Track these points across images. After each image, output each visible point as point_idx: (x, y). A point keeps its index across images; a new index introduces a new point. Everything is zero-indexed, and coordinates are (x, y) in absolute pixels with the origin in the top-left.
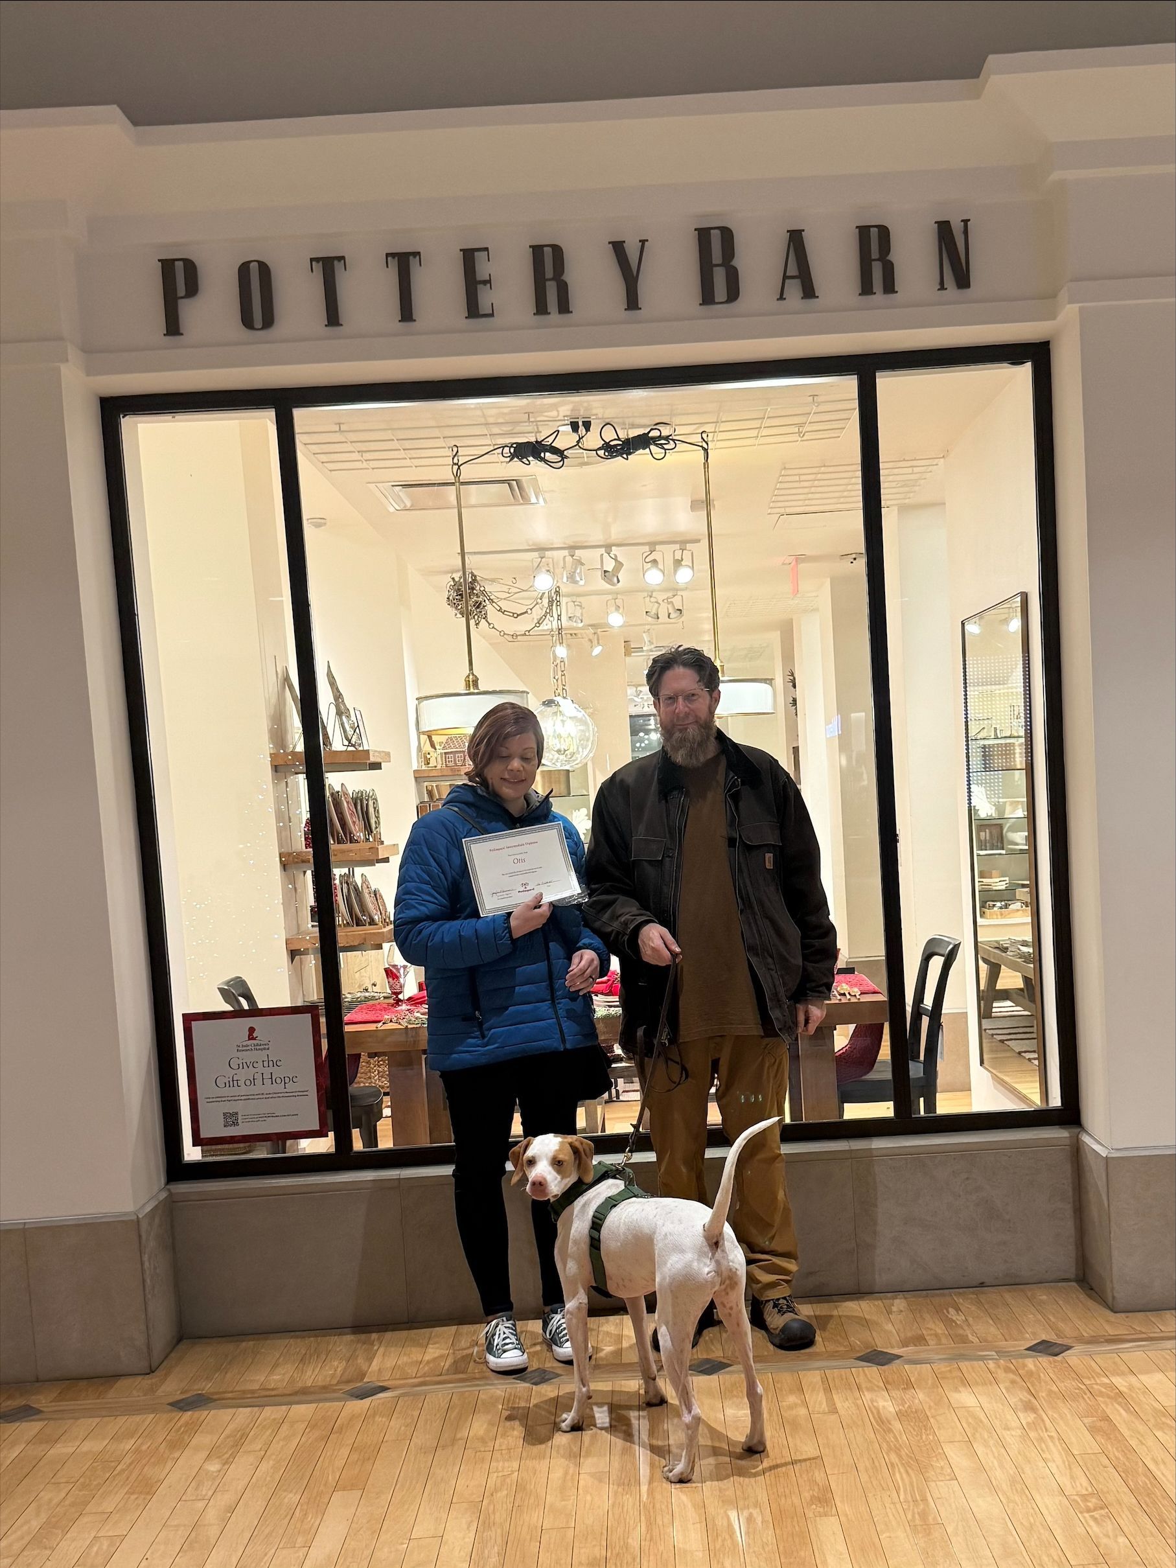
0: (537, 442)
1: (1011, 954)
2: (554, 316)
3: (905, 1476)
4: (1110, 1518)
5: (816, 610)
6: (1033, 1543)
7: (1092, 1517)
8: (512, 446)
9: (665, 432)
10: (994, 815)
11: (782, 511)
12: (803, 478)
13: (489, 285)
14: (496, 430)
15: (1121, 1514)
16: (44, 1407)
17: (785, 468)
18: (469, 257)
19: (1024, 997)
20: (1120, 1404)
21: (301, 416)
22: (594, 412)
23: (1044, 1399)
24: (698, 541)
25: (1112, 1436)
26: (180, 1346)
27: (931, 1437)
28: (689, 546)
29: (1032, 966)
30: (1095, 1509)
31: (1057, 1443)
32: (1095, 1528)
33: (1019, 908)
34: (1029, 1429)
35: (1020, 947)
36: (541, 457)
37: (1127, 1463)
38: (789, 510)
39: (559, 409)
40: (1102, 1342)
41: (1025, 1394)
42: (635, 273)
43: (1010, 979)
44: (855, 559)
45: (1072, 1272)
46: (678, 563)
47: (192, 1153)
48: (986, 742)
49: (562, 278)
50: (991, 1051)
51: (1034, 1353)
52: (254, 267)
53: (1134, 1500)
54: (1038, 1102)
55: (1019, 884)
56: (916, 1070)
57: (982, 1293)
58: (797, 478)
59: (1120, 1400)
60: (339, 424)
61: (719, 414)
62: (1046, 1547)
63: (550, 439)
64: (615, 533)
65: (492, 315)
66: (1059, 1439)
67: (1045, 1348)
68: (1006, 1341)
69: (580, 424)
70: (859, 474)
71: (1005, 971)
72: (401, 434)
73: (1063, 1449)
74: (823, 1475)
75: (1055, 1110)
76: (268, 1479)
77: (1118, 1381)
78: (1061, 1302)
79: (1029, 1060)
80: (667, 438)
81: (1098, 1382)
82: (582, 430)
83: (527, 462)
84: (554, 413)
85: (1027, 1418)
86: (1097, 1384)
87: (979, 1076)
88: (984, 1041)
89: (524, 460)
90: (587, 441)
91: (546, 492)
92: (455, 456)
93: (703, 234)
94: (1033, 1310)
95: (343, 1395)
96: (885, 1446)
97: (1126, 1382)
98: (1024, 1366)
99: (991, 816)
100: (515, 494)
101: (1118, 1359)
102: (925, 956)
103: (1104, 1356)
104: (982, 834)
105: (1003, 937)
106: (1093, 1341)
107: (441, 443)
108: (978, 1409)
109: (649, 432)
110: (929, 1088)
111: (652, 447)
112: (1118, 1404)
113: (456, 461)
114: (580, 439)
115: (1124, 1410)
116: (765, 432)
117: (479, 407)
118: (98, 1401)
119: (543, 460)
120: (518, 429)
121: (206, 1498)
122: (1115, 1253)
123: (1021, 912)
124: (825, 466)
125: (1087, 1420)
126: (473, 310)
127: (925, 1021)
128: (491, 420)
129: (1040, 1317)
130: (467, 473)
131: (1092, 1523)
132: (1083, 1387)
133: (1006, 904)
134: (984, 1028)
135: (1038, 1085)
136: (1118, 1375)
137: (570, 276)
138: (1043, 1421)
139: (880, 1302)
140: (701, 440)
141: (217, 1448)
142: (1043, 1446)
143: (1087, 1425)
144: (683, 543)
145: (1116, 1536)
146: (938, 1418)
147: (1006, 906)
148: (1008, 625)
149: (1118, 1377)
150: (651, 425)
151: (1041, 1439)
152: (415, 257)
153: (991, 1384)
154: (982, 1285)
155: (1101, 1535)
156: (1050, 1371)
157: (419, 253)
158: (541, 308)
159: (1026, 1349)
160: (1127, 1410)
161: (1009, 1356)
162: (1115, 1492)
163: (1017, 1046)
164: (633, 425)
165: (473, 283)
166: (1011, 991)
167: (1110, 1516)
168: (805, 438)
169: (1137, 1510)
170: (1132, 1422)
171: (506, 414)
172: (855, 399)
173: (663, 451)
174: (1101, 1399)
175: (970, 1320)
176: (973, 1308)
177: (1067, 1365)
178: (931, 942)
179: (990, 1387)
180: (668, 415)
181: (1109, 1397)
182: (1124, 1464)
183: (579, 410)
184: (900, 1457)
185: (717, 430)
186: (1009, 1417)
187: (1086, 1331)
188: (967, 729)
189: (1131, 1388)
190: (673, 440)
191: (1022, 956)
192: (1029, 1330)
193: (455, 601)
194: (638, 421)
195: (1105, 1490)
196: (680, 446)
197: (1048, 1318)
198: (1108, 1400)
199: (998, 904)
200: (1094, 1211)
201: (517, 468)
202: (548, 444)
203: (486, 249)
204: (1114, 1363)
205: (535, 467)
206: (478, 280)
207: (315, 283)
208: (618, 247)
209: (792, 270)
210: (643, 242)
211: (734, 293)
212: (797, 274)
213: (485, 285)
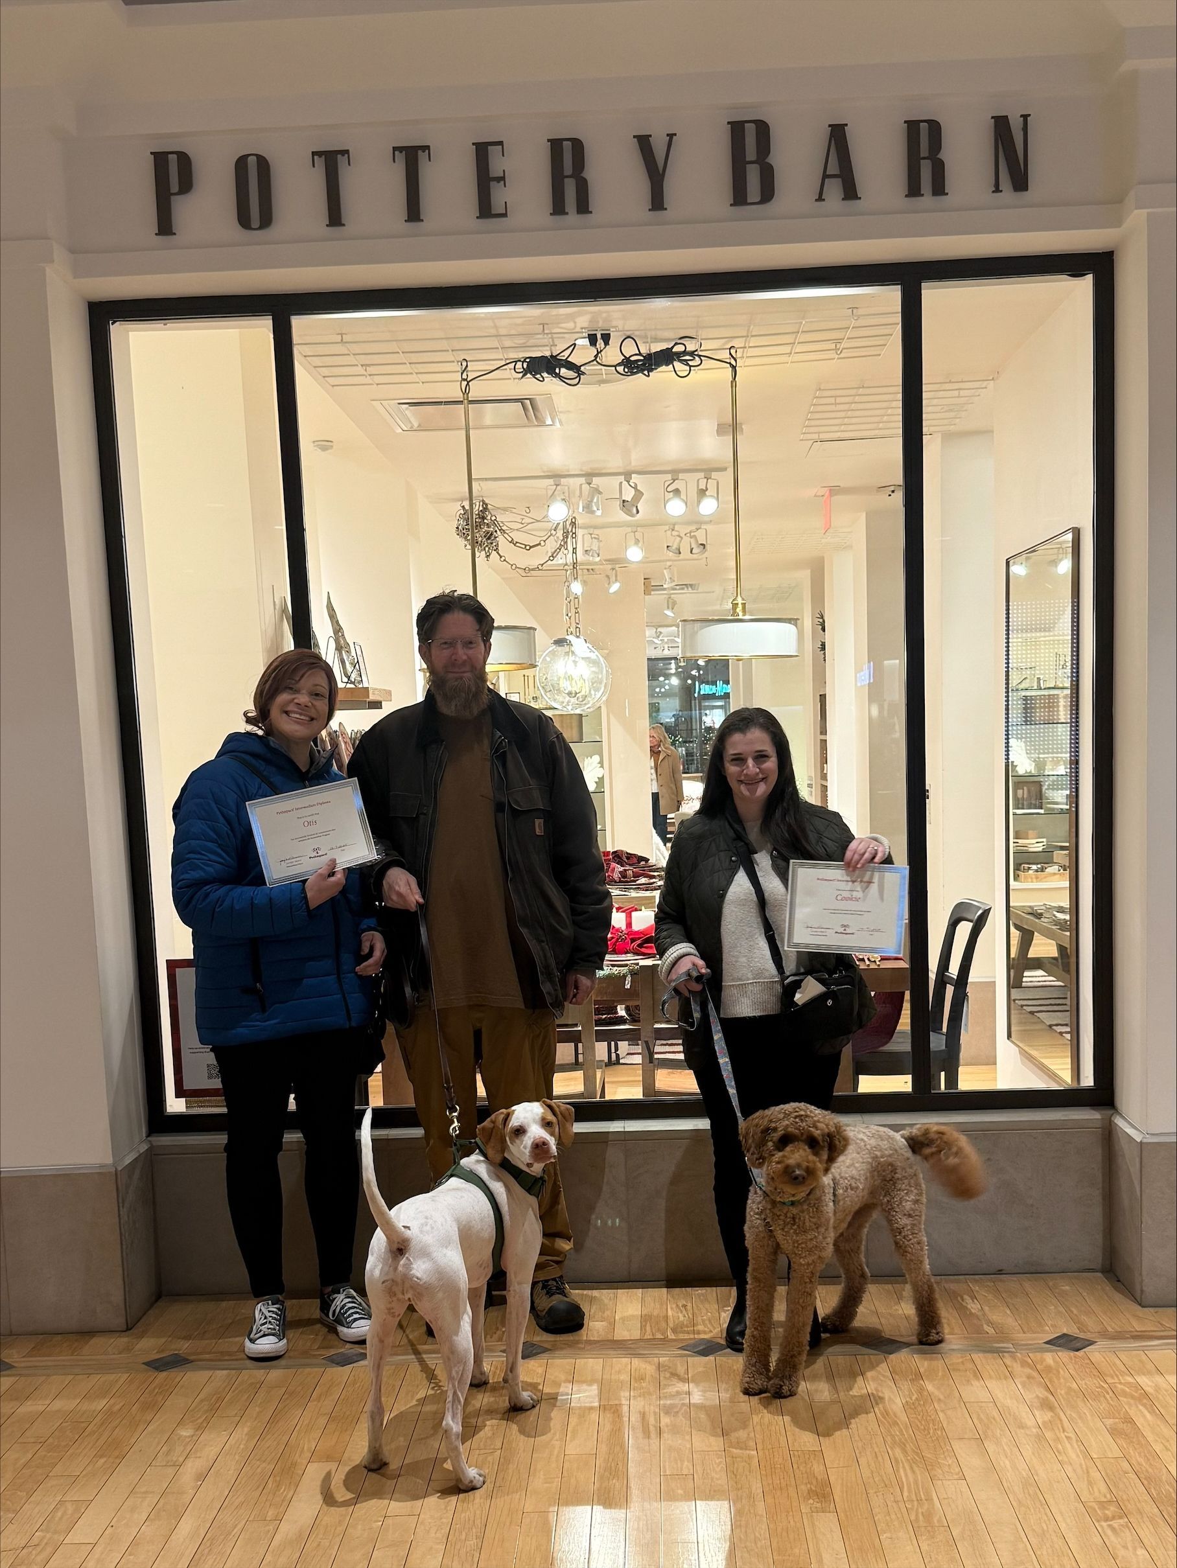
0: (552, 356)
1: (1046, 920)
2: (573, 218)
3: (909, 1471)
4: (1130, 1531)
5: (851, 547)
6: (1045, 1553)
7: (1109, 1526)
8: (525, 361)
9: (690, 348)
10: (1033, 772)
11: (816, 436)
12: (839, 400)
13: (502, 182)
14: (508, 343)
15: (1142, 1524)
16: (17, 1362)
17: (820, 389)
18: (482, 151)
19: (1058, 967)
20: (1144, 1405)
21: (300, 324)
22: (614, 323)
23: (1063, 1397)
24: (725, 469)
25: (1134, 1440)
26: (159, 1303)
27: (939, 1433)
28: (714, 475)
29: (1068, 933)
30: (1113, 1518)
31: (1075, 1444)
32: (1113, 1538)
33: (1057, 872)
34: (1045, 1428)
35: (1055, 913)
36: (556, 374)
37: (1150, 1470)
38: (823, 436)
39: (577, 320)
40: (1128, 1338)
41: (1042, 1390)
42: (661, 172)
43: (1044, 947)
44: (893, 491)
45: (1098, 1262)
46: (702, 493)
47: (175, 1105)
48: (1028, 693)
49: (582, 175)
50: (1020, 1023)
51: (1055, 1348)
52: (252, 160)
53: (1156, 1510)
54: (1069, 1080)
55: (1057, 846)
56: (937, 1042)
57: (1001, 1281)
58: (832, 400)
59: (1145, 1401)
60: (342, 334)
61: (750, 326)
62: (1058, 1556)
63: (566, 353)
64: (636, 459)
65: (505, 215)
66: (1077, 1441)
67: (1067, 1342)
68: (1024, 1333)
69: (599, 336)
70: (900, 396)
71: (1038, 939)
72: (407, 347)
73: (1081, 1451)
74: (822, 1467)
75: (1087, 1090)
76: (242, 1446)
77: (1143, 1380)
78: (1085, 1294)
79: (1061, 1033)
80: (692, 354)
81: (1123, 1381)
82: (600, 343)
83: (541, 379)
84: (571, 325)
85: (1043, 1416)
86: (1120, 1383)
87: (1006, 1050)
88: (1012, 1012)
89: (538, 376)
90: (606, 357)
91: (561, 412)
92: (464, 371)
93: (737, 128)
94: (1055, 1301)
95: (324, 1361)
96: (889, 1439)
97: (1153, 1382)
98: (1043, 1360)
99: (1030, 772)
100: (528, 414)
101: (1144, 1358)
102: (952, 921)
103: (1128, 1354)
104: (1020, 792)
105: (1036, 902)
106: (1119, 1336)
107: (449, 356)
108: (991, 1404)
109: (673, 347)
110: (951, 1059)
111: (676, 364)
112: (1142, 1405)
113: (464, 376)
114: (598, 353)
115: (1149, 1412)
116: (799, 348)
117: (492, 317)
118: (72, 1357)
119: (558, 376)
120: (532, 342)
121: (177, 1464)
122: (1146, 1244)
123: (1058, 876)
124: (863, 387)
125: (1109, 1422)
126: (486, 210)
127: (950, 990)
128: (503, 332)
129: (1061, 1309)
130: (477, 390)
131: (1109, 1532)
132: (1106, 1386)
133: (1042, 867)
134: (1013, 997)
135: (1069, 1060)
136: (1144, 1374)
137: (592, 173)
138: (1061, 1420)
139: (890, 1286)
140: (729, 356)
141: (191, 1411)
142: (1060, 1446)
143: (1108, 1427)
144: (709, 470)
145: (1135, 1549)
146: (949, 1412)
147: (1042, 870)
148: (1056, 567)
149: (1143, 1377)
150: (673, 340)
151: (1058, 1439)
152: (423, 153)
153: (1006, 1378)
154: (1000, 1272)
155: (1119, 1546)
156: (1070, 1367)
157: (428, 147)
158: (558, 208)
159: (1045, 1343)
160: (1152, 1412)
161: (1026, 1349)
162: (1136, 1500)
163: (1048, 1018)
164: (656, 339)
165: (485, 180)
166: (1045, 961)
167: (1130, 1526)
168: (840, 356)
169: (1159, 1521)
170: (1158, 1425)
171: (519, 325)
172: (898, 313)
173: (688, 368)
174: (1125, 1399)
175: (986, 1308)
176: (990, 1297)
177: (1088, 1361)
178: (960, 906)
179: (1004, 1382)
180: (692, 328)
181: (1133, 1397)
182: (1147, 1471)
183: (598, 322)
184: (904, 1451)
185: (747, 345)
186: (1024, 1414)
187: (1111, 1326)
188: (1007, 679)
189: (1157, 1388)
190: (699, 356)
191: (1057, 922)
192: (1050, 1323)
193: (464, 531)
194: (661, 334)
195: (1125, 1497)
196: (707, 363)
197: (1070, 1310)
198: (1132, 1401)
199: (1034, 867)
200: (1125, 1199)
201: (530, 386)
202: (564, 358)
203: (501, 143)
204: (1141, 1361)
205: (550, 384)
206: (491, 176)
207: (316, 179)
208: (644, 141)
209: (833, 168)
210: (671, 136)
211: (768, 193)
212: (839, 173)
213: (498, 182)
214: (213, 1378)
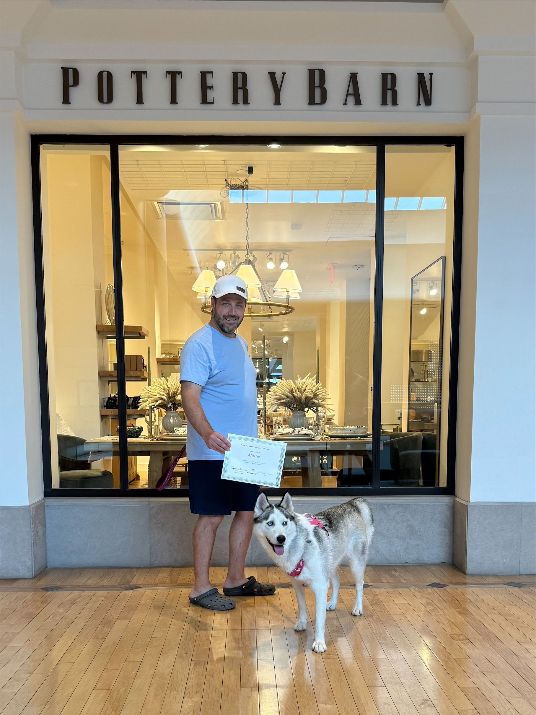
2: (241, 106)
13: (212, 89)
18: (204, 75)
34: (431, 611)
40: (461, 584)
41: (428, 601)
42: (279, 88)
49: (246, 88)
51: (431, 587)
52: (105, 75)
65: (212, 103)
67: (437, 585)
68: (418, 582)
75: (444, 488)
86: (461, 598)
93: (311, 72)
95: (120, 589)
97: (474, 598)
98: (427, 591)
106: (457, 583)
108: (407, 604)
125: (457, 610)
126: (204, 100)
137: (250, 87)
141: (63, 604)
146: (390, 607)
152: (179, 74)
153: (411, 597)
156: (438, 594)
158: (235, 101)
159: (429, 585)
161: (420, 587)
165: (205, 88)
175: (402, 574)
177: (446, 592)
187: (453, 580)
192: (428, 579)
197: (437, 576)
203: (212, 72)
206: (208, 85)
207: (132, 83)
208: (272, 75)
209: (351, 91)
210: (284, 74)
211: (324, 100)
212: (353, 93)
213: (210, 89)
214: (71, 594)
